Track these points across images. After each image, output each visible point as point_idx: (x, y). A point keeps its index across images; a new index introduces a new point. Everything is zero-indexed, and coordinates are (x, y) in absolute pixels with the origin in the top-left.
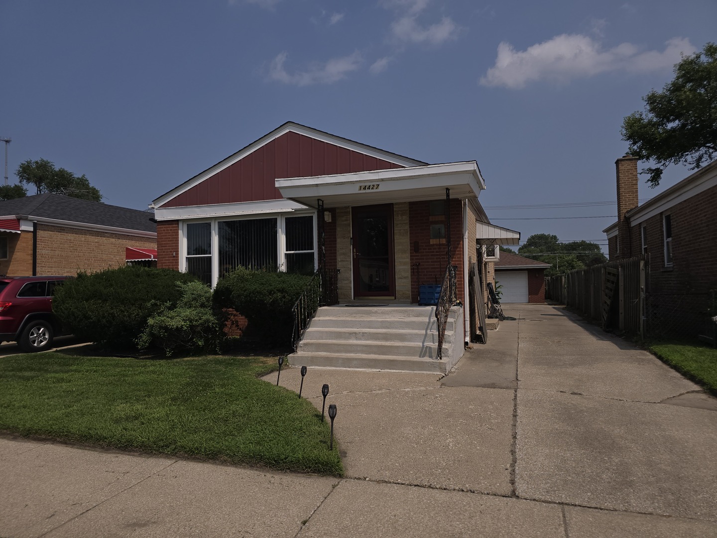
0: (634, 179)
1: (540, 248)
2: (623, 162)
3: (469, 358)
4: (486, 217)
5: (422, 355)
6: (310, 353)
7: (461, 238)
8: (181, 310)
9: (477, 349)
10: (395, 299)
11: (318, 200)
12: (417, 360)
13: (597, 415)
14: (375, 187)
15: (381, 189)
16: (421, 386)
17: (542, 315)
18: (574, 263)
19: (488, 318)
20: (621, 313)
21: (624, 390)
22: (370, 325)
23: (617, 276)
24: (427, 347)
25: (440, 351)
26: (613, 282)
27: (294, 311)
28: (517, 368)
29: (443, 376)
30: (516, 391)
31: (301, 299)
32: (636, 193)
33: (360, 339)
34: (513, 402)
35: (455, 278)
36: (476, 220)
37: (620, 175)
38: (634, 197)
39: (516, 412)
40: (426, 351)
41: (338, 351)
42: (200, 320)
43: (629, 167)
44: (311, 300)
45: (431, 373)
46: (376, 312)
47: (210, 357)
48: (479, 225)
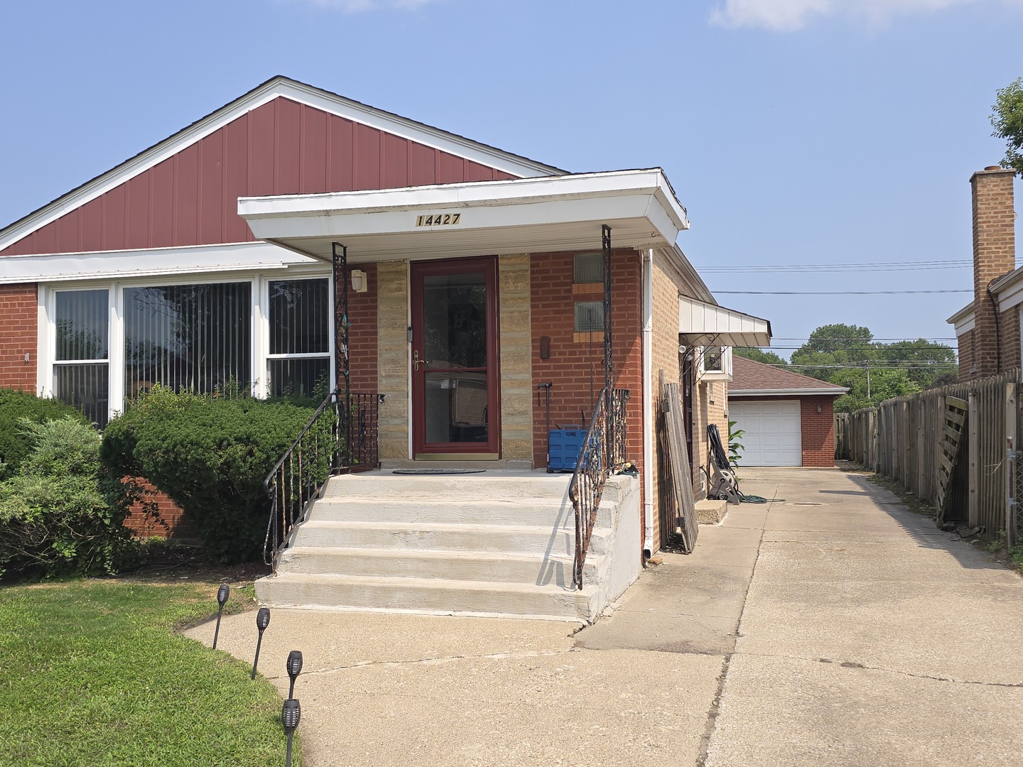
0: (1007, 214)
1: (836, 353)
2: (985, 180)
3: (650, 585)
4: (705, 289)
5: (543, 579)
6: (305, 575)
7: (637, 329)
8: (25, 480)
9: (670, 566)
10: (500, 458)
11: (334, 244)
12: (531, 591)
13: (885, 713)
14: (451, 220)
15: (462, 224)
16: (531, 649)
17: (821, 492)
18: (903, 385)
19: (709, 498)
20: (973, 491)
21: (953, 657)
22: (438, 514)
23: (963, 413)
24: (553, 563)
25: (580, 572)
26: (958, 427)
27: (271, 484)
28: (743, 607)
29: (584, 626)
30: (728, 660)
31: (288, 458)
32: (1011, 243)
33: (416, 545)
34: (715, 685)
35: (623, 415)
36: (680, 294)
37: (979, 206)
38: (1006, 252)
39: (717, 706)
40: (551, 571)
41: (365, 572)
42: (68, 501)
43: (997, 190)
44: (312, 461)
45: (559, 618)
46: (453, 487)
47: (90, 584)
48: (684, 305)
